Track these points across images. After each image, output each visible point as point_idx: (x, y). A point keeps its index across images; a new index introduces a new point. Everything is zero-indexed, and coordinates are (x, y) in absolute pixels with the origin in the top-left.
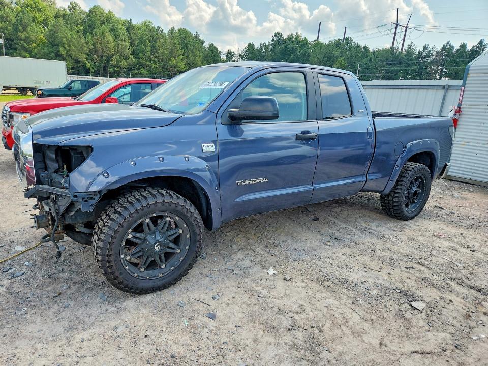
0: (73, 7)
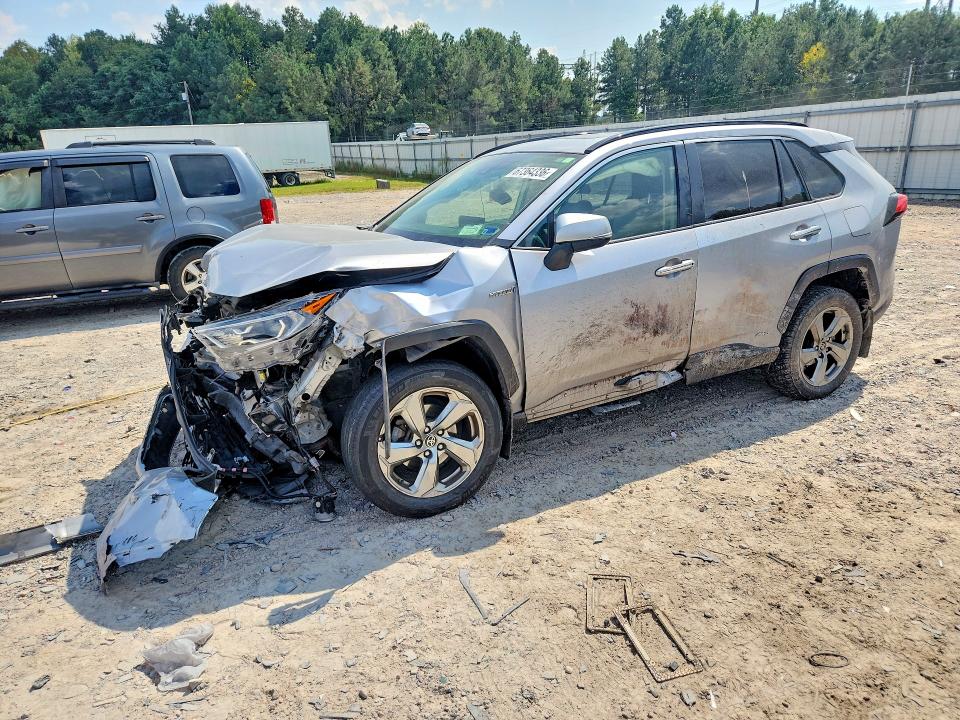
0: (290, 16)
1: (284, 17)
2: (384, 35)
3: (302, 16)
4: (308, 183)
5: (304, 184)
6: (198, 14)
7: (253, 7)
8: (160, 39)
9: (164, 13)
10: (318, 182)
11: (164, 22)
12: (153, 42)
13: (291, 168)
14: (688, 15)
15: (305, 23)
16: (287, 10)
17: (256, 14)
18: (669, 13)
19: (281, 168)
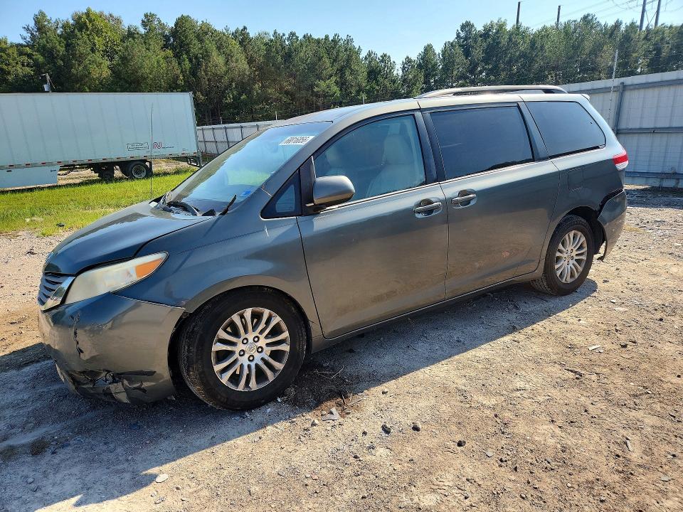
1: (143, 21)
2: (235, 35)
3: (160, 22)
4: (165, 174)
5: (158, 175)
6: (65, 19)
7: (115, 15)
8: (28, 39)
9: (33, 16)
10: (177, 172)
11: (32, 24)
12: (22, 42)
13: (138, 154)
14: (478, 30)
15: (162, 26)
16: (146, 16)
17: (118, 21)
18: (463, 27)
19: (126, 155)
